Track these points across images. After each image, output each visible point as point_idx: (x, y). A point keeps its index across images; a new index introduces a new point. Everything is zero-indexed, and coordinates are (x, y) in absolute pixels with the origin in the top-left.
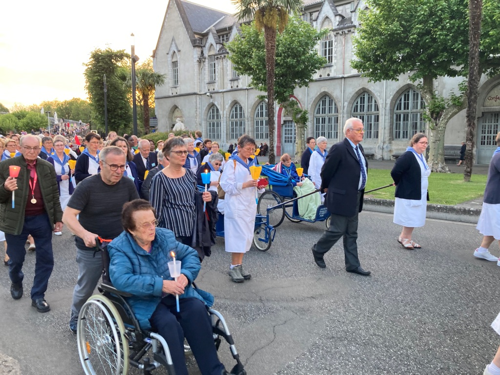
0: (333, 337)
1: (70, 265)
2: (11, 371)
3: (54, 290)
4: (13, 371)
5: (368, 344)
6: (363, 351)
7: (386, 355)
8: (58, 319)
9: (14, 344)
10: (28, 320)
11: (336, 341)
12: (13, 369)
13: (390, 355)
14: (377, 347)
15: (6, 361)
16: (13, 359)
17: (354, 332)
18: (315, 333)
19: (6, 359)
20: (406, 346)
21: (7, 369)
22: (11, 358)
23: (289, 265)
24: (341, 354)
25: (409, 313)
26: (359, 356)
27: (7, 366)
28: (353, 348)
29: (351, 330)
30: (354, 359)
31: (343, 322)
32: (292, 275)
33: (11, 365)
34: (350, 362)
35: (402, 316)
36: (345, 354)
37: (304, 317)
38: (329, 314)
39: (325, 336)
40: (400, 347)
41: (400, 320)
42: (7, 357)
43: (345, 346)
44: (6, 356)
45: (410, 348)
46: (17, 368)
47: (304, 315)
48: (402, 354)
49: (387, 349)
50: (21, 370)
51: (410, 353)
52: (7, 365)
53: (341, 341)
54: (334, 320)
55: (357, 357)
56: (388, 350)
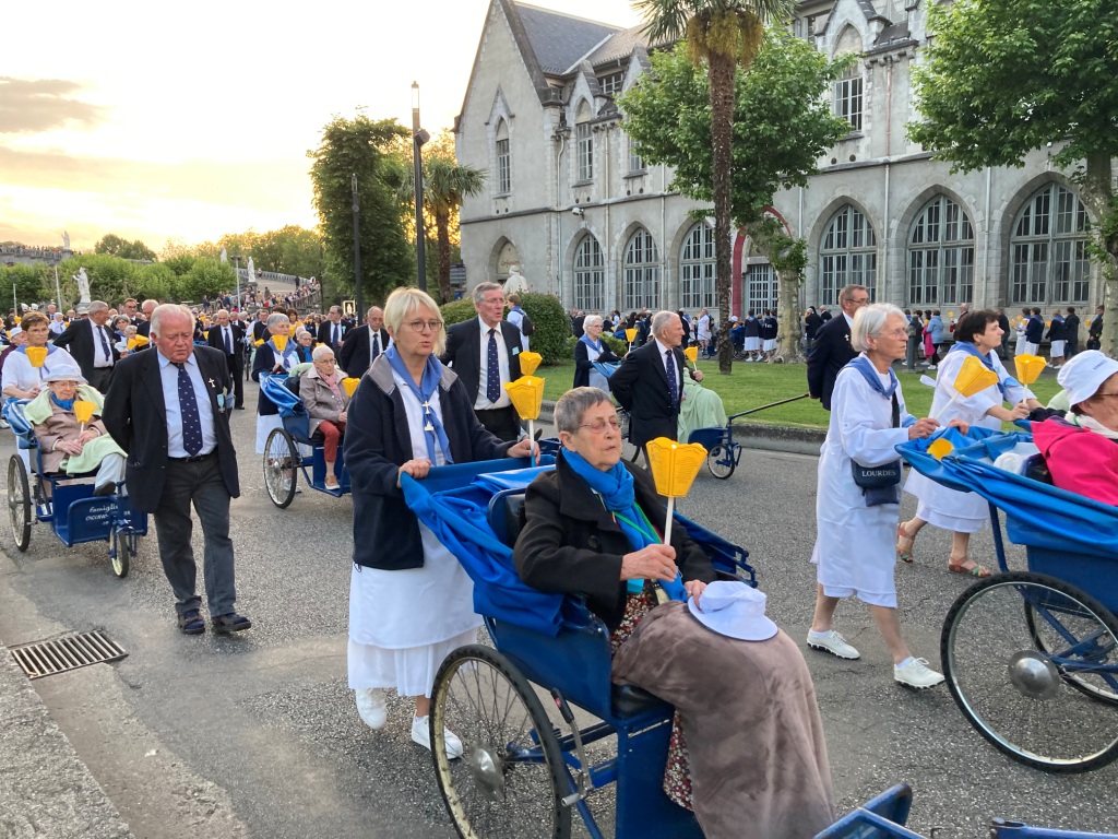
0: (911, 766)
1: (309, 586)
2: (212, 812)
3: (283, 639)
4: (218, 812)
5: (999, 785)
6: (988, 801)
7: (1046, 812)
8: (298, 703)
9: (215, 754)
10: (238, 703)
11: (918, 774)
12: (217, 807)
13: (1055, 811)
14: (1022, 794)
15: (200, 791)
16: (216, 787)
17: (960, 756)
18: (869, 754)
19: (200, 786)
20: (1090, 793)
21: (204, 809)
22: (210, 784)
23: (788, 596)
24: (936, 807)
25: (1089, 716)
26: (979, 812)
27: (204, 801)
28: (964, 794)
29: (952, 750)
30: (968, 819)
31: (932, 731)
32: (799, 620)
33: (213, 799)
34: (959, 825)
35: (1075, 722)
36: (945, 805)
37: (838, 716)
38: (896, 710)
39: (892, 762)
40: (1076, 795)
41: (1070, 731)
42: (203, 782)
43: (943, 788)
44: (201, 779)
45: (1101, 798)
46: (226, 805)
47: (837, 710)
48: (1081, 811)
49: (1044, 798)
50: (234, 810)
51: (1102, 810)
52: (203, 798)
53: (932, 774)
54: (910, 726)
55: (975, 814)
56: (1048, 802)
